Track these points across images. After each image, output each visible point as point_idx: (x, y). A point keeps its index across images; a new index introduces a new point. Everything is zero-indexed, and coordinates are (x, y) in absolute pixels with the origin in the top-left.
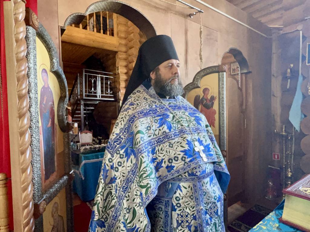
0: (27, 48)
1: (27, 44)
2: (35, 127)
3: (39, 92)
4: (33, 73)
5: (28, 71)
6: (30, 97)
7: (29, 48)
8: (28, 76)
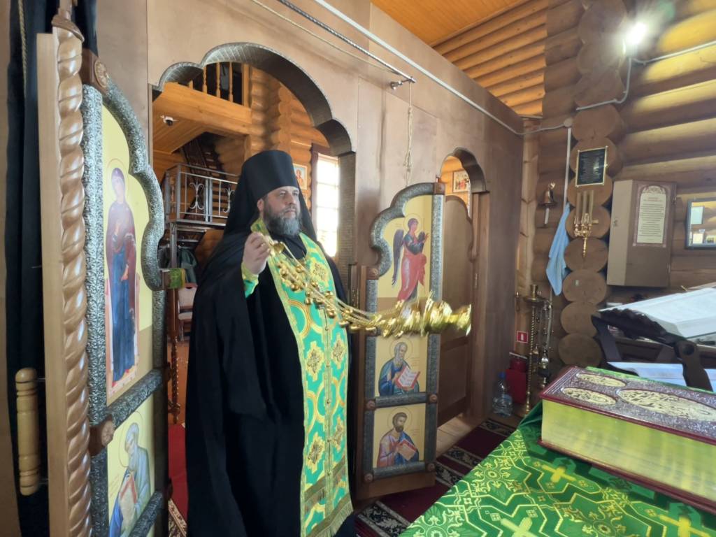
0: (84, 127)
1: (84, 120)
2: (95, 281)
3: (106, 214)
4: (94, 177)
5: (84, 173)
6: (87, 224)
7: (88, 128)
8: (84, 181)
